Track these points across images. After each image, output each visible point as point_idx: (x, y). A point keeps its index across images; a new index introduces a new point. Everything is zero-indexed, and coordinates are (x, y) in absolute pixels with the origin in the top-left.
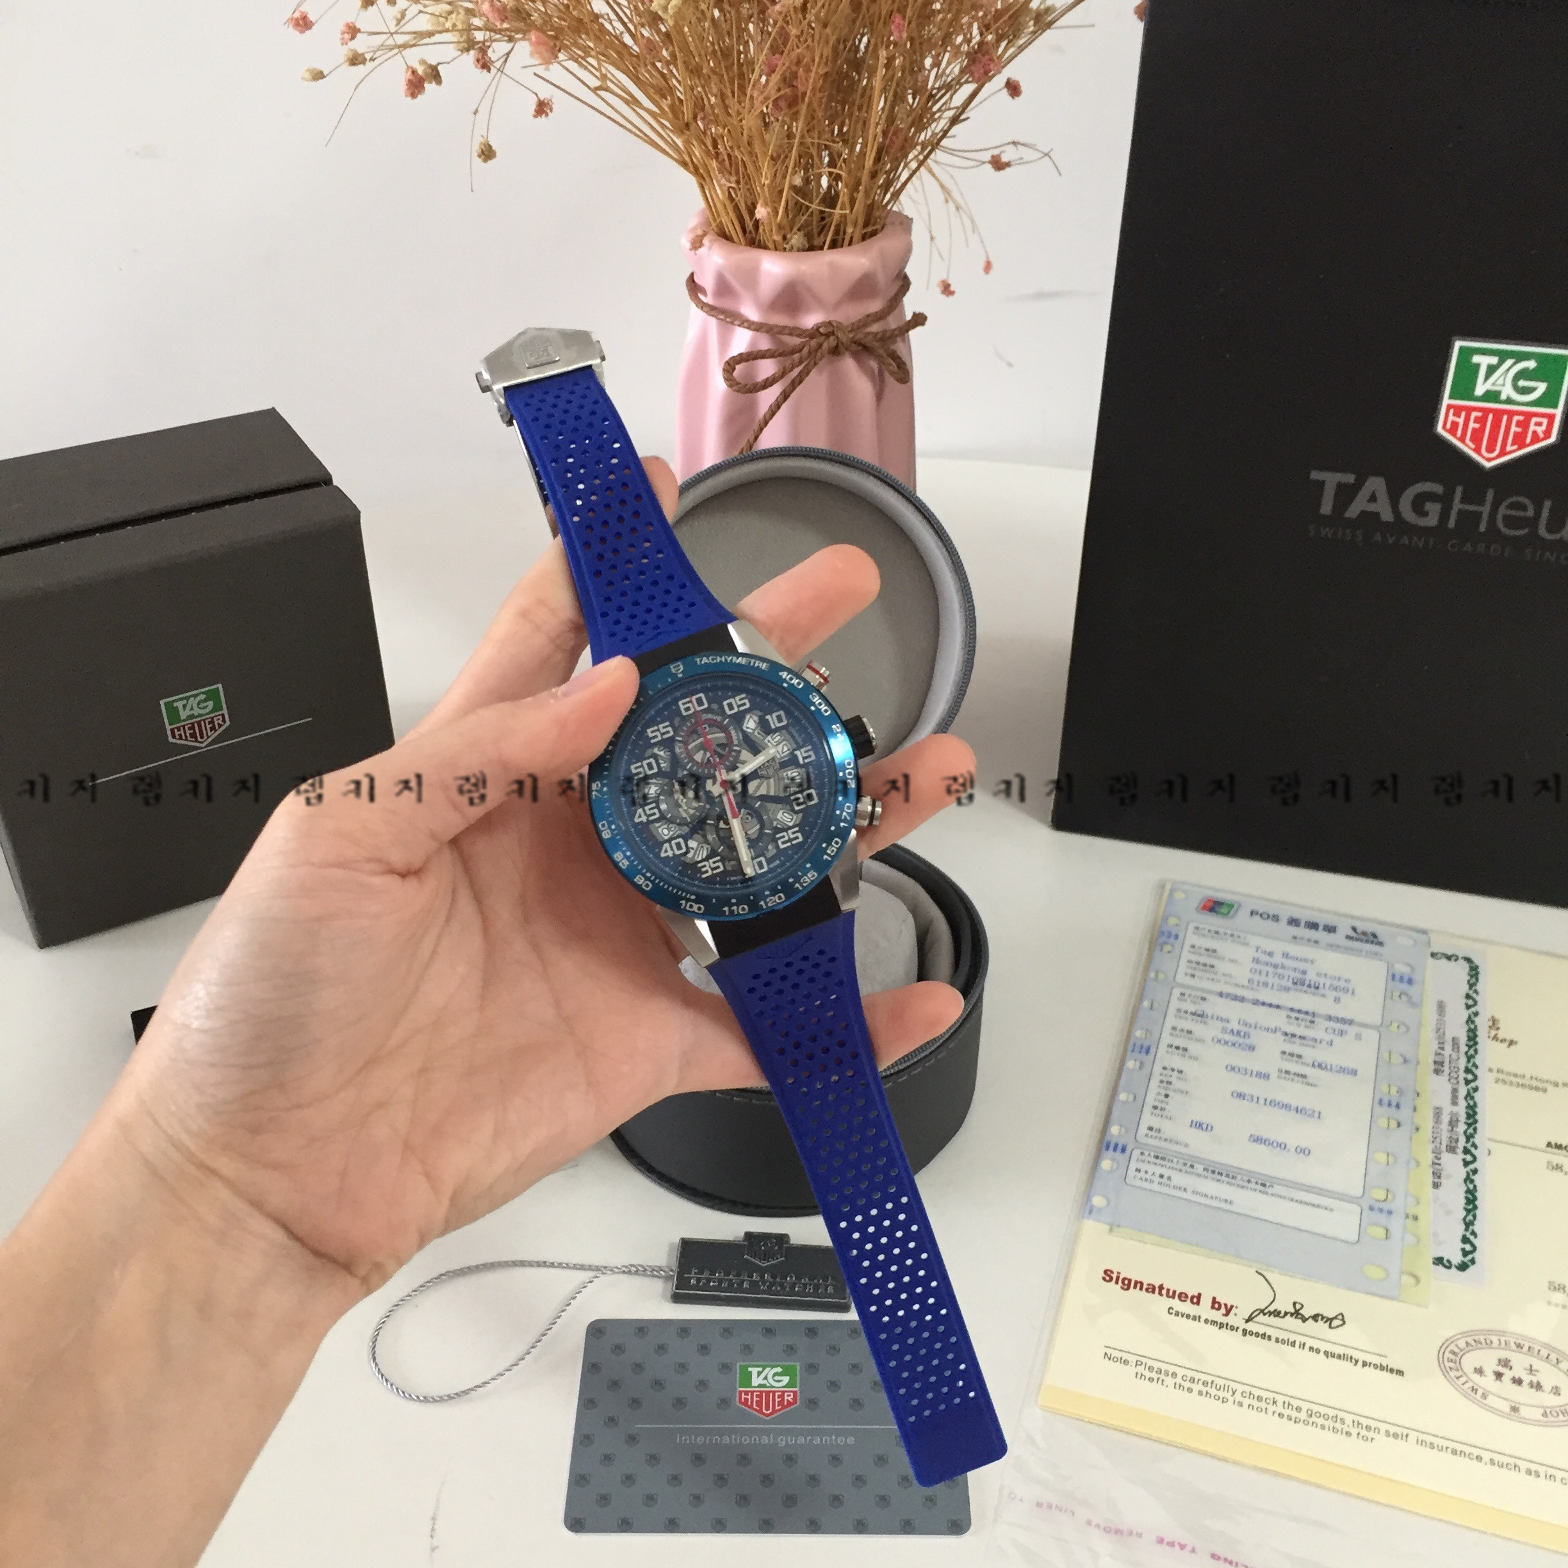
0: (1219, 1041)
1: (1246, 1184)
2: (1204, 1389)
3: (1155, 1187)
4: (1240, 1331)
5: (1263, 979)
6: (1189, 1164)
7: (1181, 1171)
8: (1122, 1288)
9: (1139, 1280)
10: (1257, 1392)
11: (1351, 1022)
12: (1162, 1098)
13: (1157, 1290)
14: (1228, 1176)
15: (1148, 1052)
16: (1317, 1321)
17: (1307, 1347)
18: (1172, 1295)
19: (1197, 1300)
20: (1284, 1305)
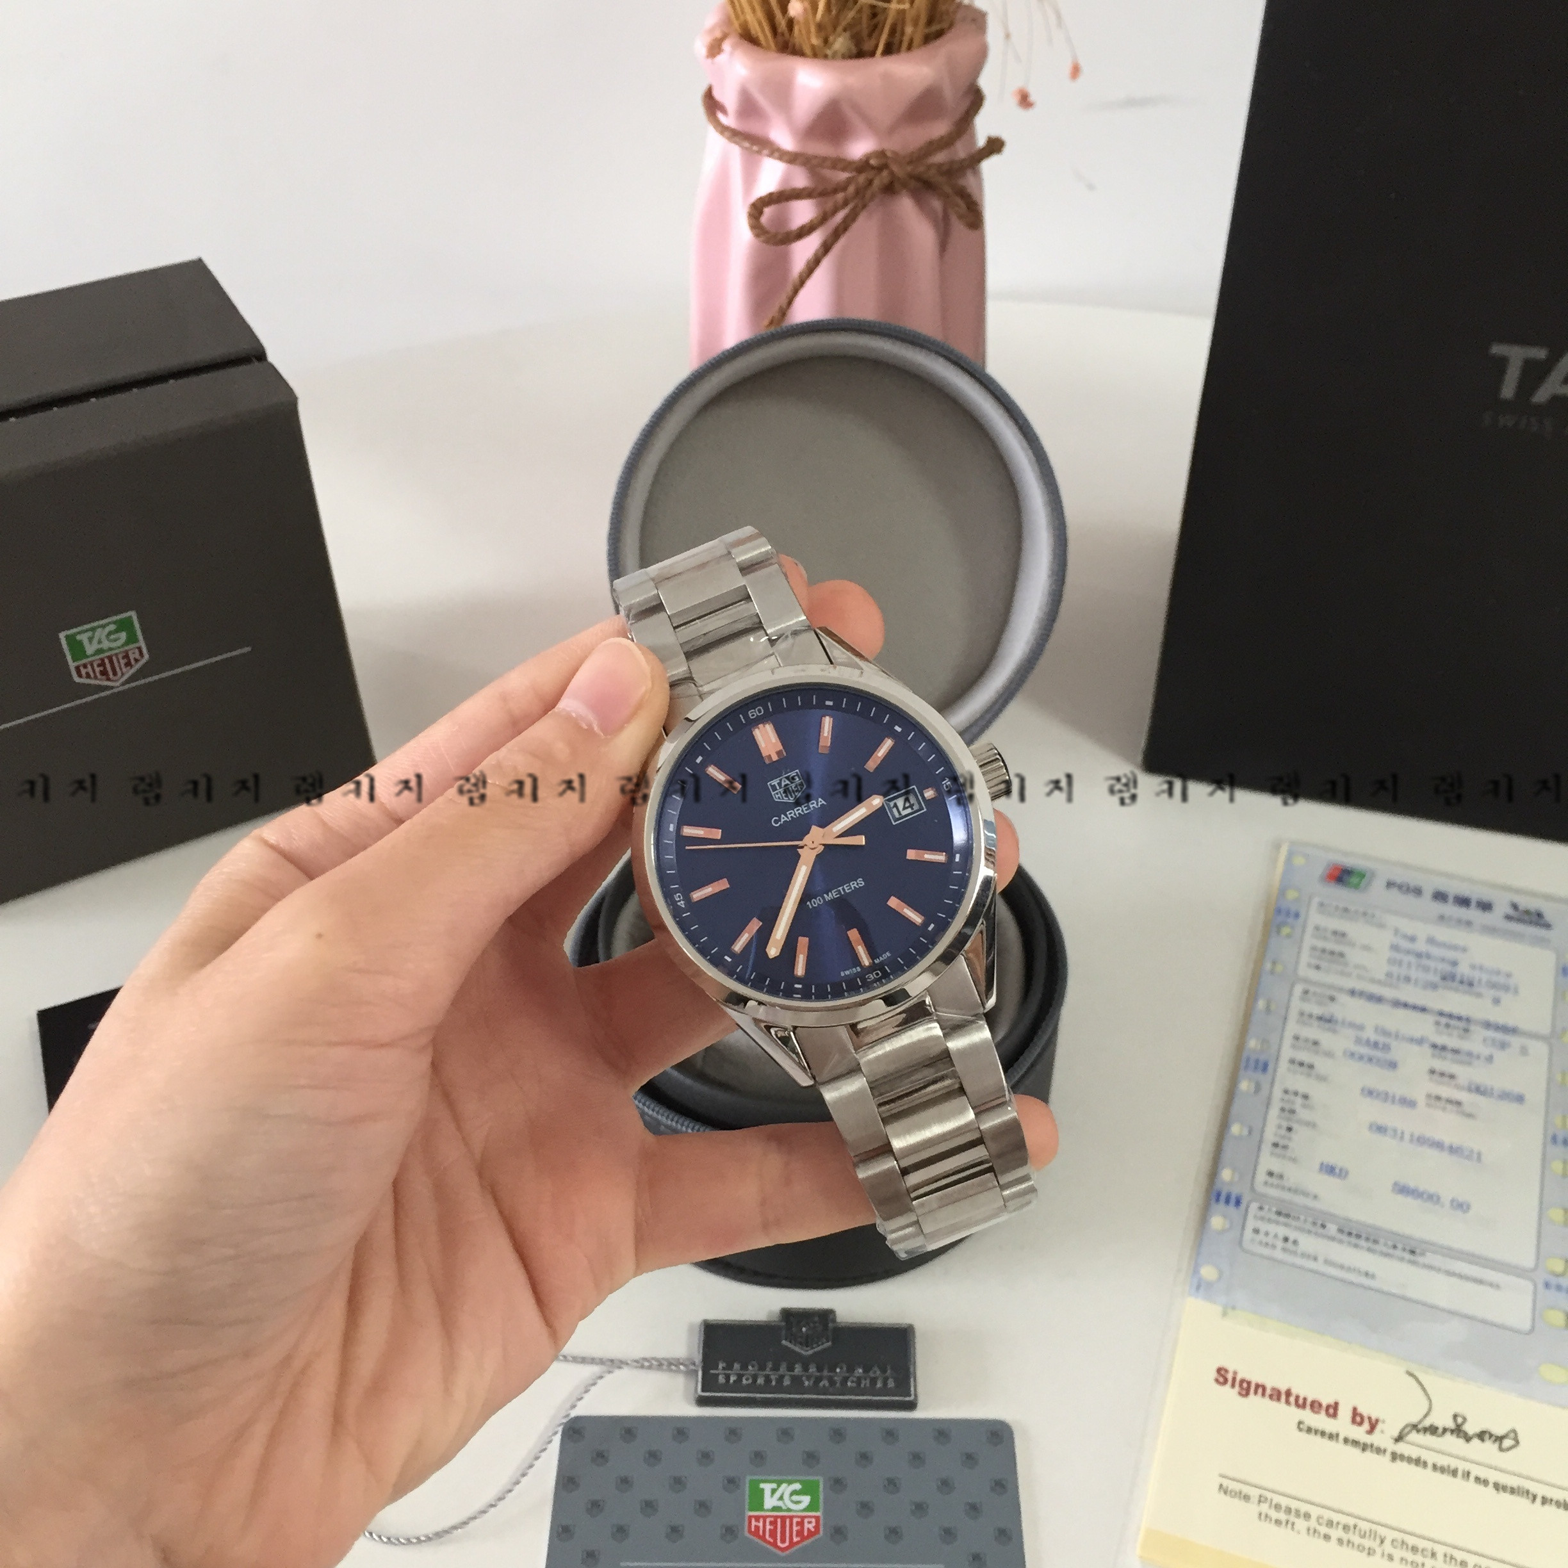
0: (1352, 1055)
1: (1391, 1251)
2: (1345, 1537)
3: (1278, 1254)
4: (1388, 1455)
5: (1404, 971)
6: (1320, 1222)
7: (1309, 1232)
8: (1240, 1394)
9: (1260, 1382)
10: (1411, 1541)
11: (1513, 1031)
12: (1283, 1132)
13: (1283, 1397)
14: (1367, 1239)
15: (1265, 1068)
16: (1483, 1440)
17: (1472, 1478)
18: (1301, 1404)
19: (1332, 1410)
20: (1442, 1419)
